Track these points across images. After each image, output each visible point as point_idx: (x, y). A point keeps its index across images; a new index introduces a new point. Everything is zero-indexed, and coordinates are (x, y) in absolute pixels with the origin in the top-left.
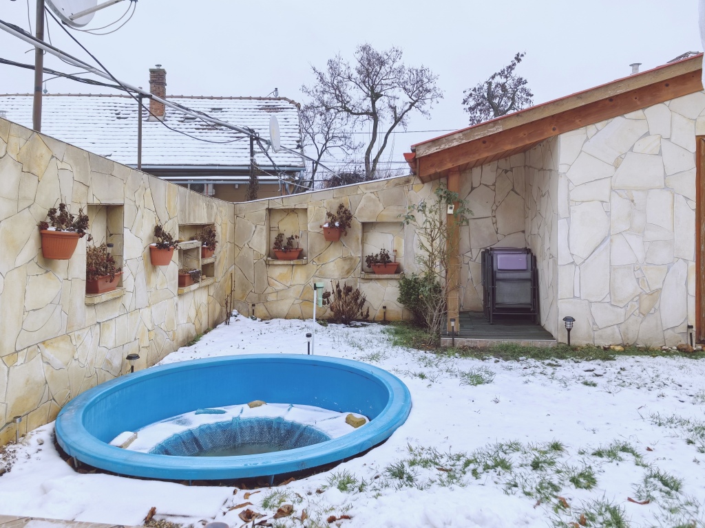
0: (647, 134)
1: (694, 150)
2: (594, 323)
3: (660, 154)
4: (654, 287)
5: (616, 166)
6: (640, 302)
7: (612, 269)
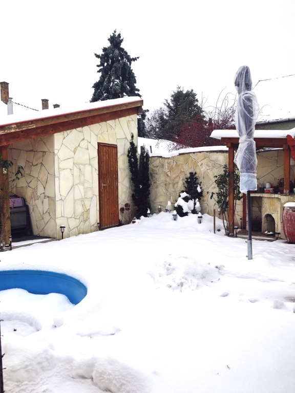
0: (83, 139)
1: (97, 149)
2: (69, 228)
3: (88, 149)
4: (87, 208)
5: (75, 152)
6: (83, 215)
7: (75, 201)
